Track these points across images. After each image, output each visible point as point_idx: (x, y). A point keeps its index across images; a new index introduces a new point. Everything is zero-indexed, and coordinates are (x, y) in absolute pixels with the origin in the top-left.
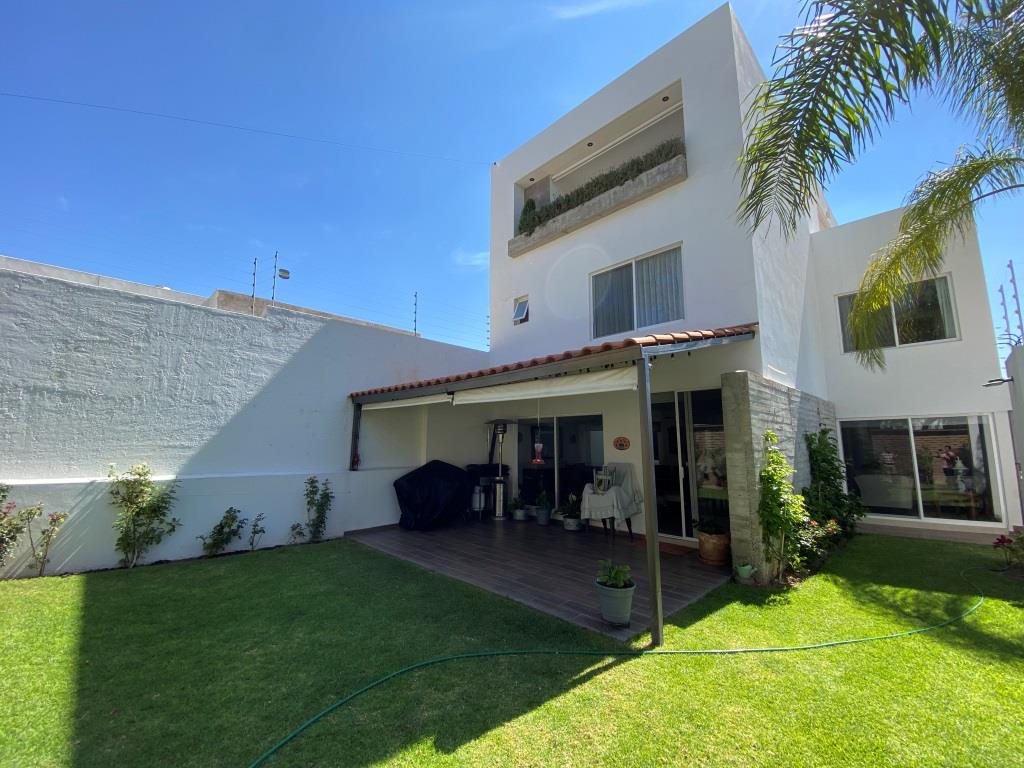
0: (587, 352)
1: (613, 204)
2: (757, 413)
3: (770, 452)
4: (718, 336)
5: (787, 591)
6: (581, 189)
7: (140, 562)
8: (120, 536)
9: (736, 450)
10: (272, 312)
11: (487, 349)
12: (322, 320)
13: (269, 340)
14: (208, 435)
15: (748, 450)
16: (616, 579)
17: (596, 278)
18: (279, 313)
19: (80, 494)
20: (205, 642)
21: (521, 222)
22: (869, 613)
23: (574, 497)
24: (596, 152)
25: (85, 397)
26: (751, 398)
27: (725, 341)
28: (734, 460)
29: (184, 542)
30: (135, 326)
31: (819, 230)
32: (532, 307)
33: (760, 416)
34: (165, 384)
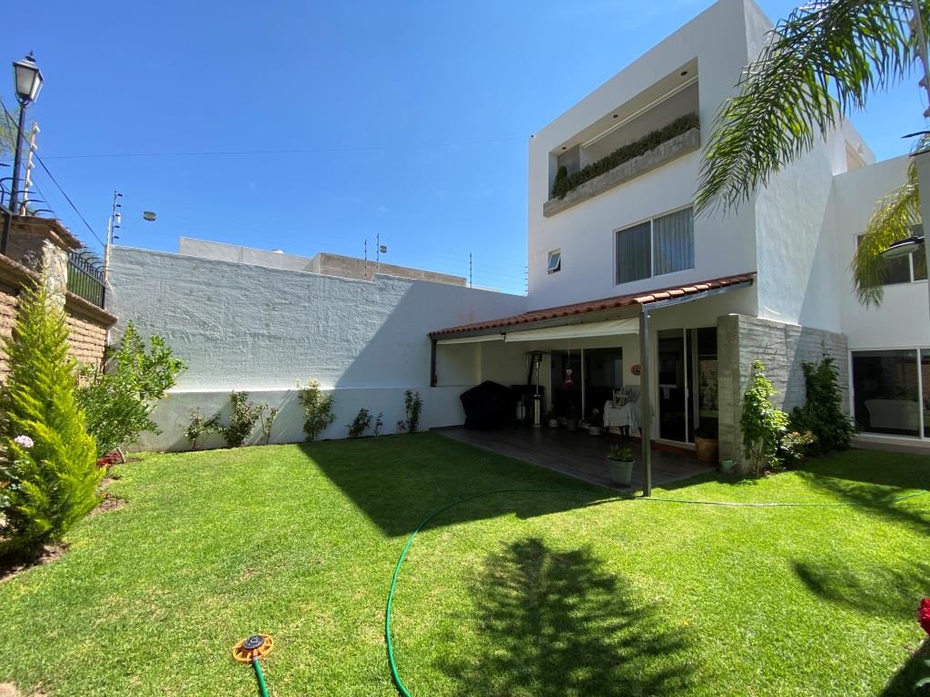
1: (634, 171)
2: (745, 347)
3: (756, 377)
4: (713, 288)
5: (759, 479)
9: (727, 376)
11: (526, 294)
14: (348, 362)
15: (736, 375)
16: (621, 457)
17: (619, 234)
19: (283, 397)
21: (555, 187)
23: (597, 411)
24: (618, 124)
25: (280, 338)
26: (740, 336)
27: (722, 291)
28: (725, 382)
29: (338, 429)
30: (302, 293)
31: (846, 170)
32: (564, 259)
33: (750, 349)
34: (321, 329)
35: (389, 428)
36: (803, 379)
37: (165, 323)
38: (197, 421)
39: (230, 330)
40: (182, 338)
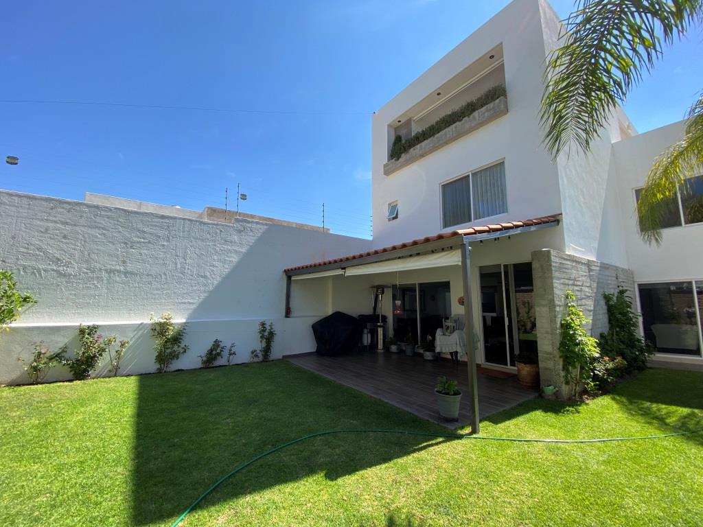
0: (440, 237)
1: (454, 135)
2: (559, 279)
3: (569, 307)
4: (526, 225)
5: (580, 405)
6: (433, 126)
7: (168, 370)
8: (157, 354)
9: (544, 306)
10: (237, 220)
11: (371, 238)
12: (266, 224)
13: (236, 238)
14: (203, 296)
15: (552, 305)
16: (448, 389)
17: (444, 186)
18: (241, 221)
19: (135, 330)
20: (202, 414)
21: (392, 151)
22: (638, 422)
23: (430, 337)
24: (441, 100)
25: (137, 274)
26: (553, 269)
27: (533, 228)
28: (541, 313)
29: (191, 359)
30: (161, 233)
31: (620, 140)
32: (400, 208)
33: (562, 281)
34: (179, 266)
35: (243, 356)
36: (605, 307)
37: (17, 259)
38: (40, 354)
39: (85, 266)
40: (33, 273)
